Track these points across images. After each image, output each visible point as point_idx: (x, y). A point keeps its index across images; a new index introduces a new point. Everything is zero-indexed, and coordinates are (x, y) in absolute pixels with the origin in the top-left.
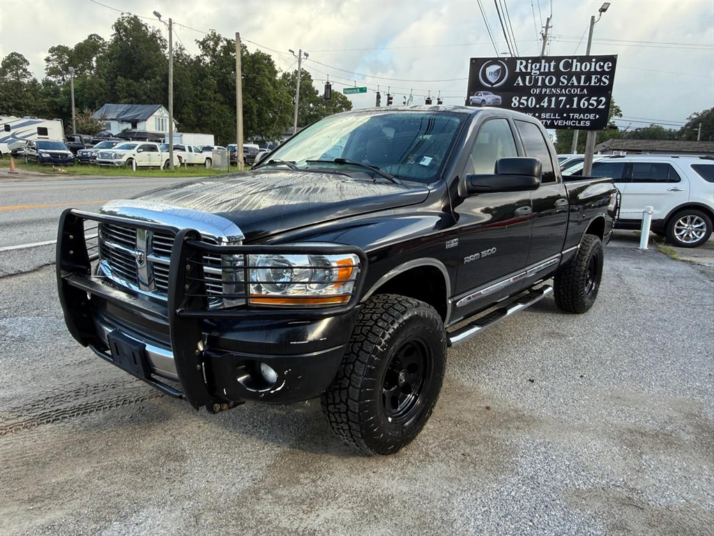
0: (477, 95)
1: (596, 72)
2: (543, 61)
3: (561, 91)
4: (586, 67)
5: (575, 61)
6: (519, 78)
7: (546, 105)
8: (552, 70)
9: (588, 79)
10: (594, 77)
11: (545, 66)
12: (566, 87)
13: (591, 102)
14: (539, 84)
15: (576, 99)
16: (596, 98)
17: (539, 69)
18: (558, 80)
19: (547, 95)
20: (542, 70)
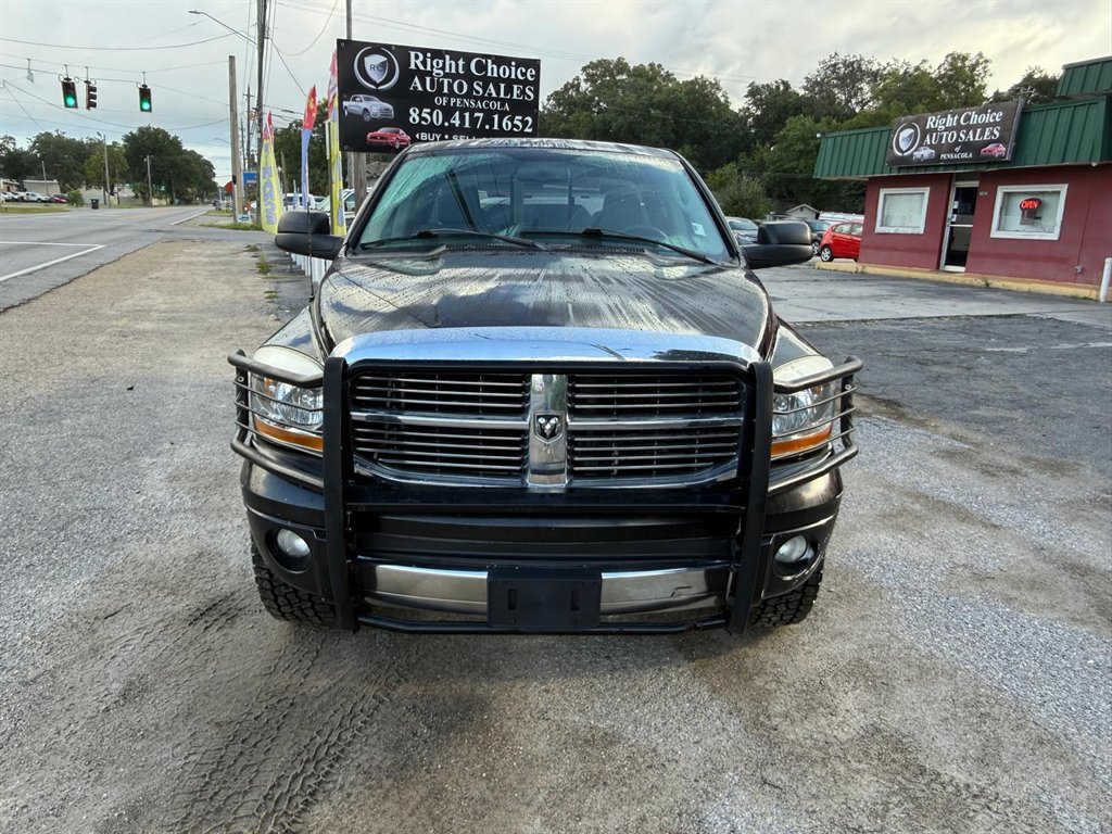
0: (354, 100)
1: (517, 81)
2: (447, 57)
3: (476, 103)
4: (504, 71)
5: (489, 61)
6: (416, 79)
7: (457, 123)
8: (461, 71)
9: (509, 90)
10: (515, 87)
11: (450, 65)
12: (482, 98)
13: (515, 122)
14: (446, 91)
15: (496, 117)
16: (520, 118)
17: (443, 68)
18: (471, 88)
19: (459, 109)
20: (447, 70)
